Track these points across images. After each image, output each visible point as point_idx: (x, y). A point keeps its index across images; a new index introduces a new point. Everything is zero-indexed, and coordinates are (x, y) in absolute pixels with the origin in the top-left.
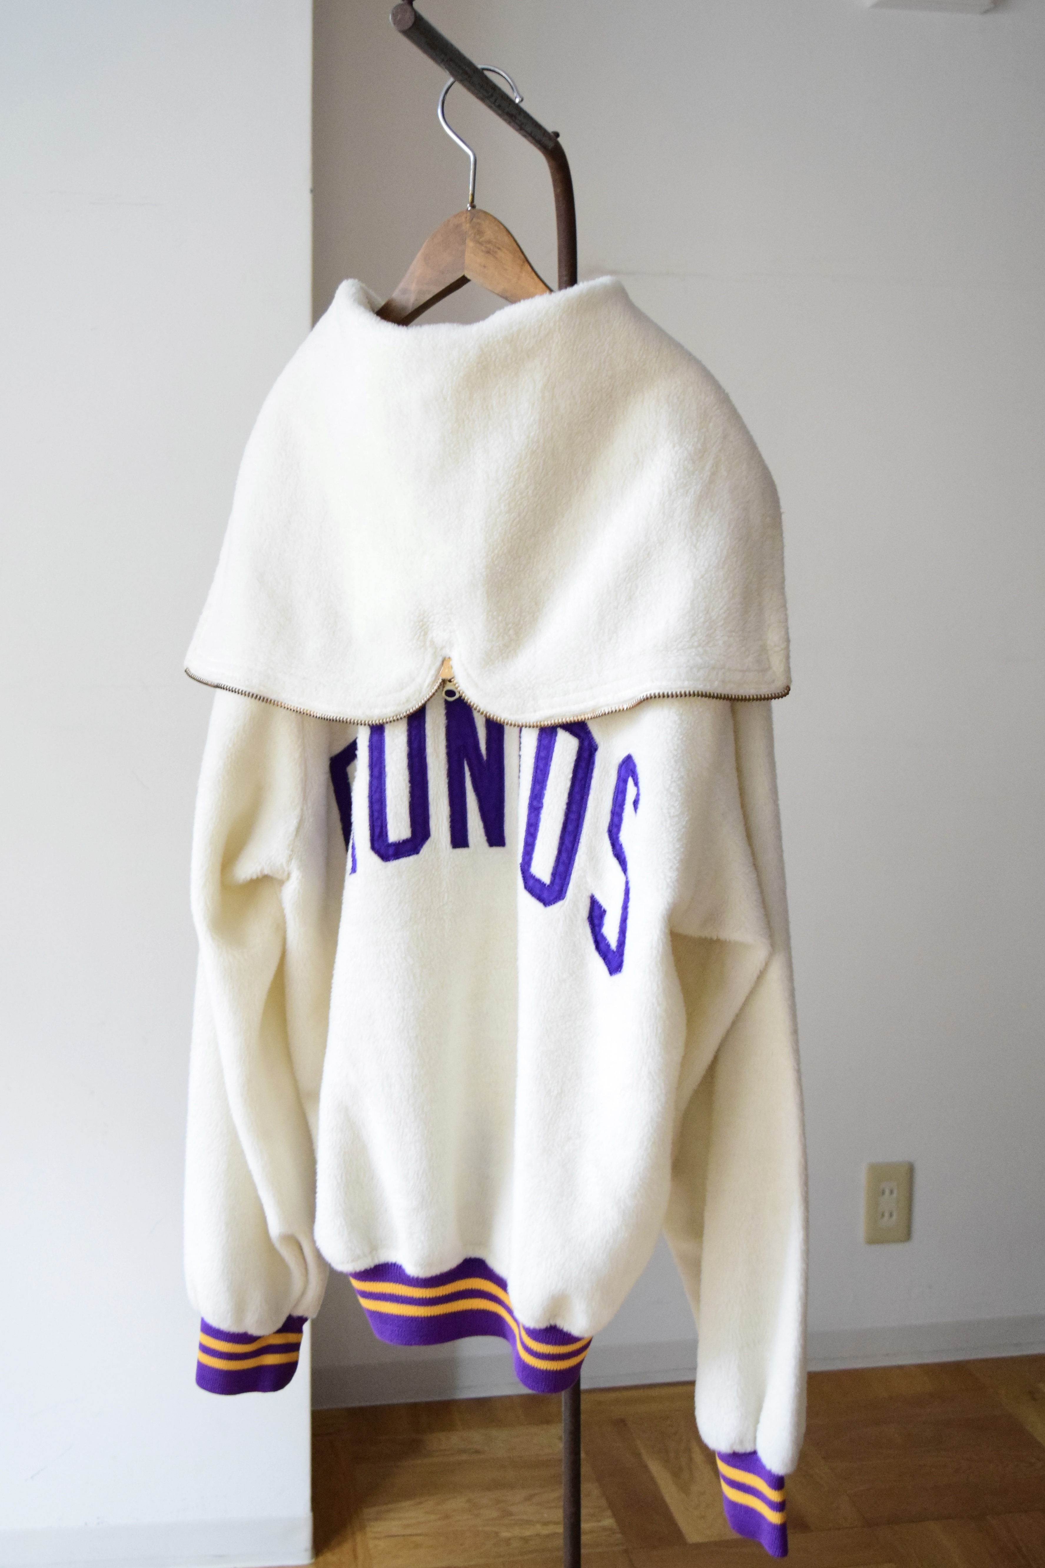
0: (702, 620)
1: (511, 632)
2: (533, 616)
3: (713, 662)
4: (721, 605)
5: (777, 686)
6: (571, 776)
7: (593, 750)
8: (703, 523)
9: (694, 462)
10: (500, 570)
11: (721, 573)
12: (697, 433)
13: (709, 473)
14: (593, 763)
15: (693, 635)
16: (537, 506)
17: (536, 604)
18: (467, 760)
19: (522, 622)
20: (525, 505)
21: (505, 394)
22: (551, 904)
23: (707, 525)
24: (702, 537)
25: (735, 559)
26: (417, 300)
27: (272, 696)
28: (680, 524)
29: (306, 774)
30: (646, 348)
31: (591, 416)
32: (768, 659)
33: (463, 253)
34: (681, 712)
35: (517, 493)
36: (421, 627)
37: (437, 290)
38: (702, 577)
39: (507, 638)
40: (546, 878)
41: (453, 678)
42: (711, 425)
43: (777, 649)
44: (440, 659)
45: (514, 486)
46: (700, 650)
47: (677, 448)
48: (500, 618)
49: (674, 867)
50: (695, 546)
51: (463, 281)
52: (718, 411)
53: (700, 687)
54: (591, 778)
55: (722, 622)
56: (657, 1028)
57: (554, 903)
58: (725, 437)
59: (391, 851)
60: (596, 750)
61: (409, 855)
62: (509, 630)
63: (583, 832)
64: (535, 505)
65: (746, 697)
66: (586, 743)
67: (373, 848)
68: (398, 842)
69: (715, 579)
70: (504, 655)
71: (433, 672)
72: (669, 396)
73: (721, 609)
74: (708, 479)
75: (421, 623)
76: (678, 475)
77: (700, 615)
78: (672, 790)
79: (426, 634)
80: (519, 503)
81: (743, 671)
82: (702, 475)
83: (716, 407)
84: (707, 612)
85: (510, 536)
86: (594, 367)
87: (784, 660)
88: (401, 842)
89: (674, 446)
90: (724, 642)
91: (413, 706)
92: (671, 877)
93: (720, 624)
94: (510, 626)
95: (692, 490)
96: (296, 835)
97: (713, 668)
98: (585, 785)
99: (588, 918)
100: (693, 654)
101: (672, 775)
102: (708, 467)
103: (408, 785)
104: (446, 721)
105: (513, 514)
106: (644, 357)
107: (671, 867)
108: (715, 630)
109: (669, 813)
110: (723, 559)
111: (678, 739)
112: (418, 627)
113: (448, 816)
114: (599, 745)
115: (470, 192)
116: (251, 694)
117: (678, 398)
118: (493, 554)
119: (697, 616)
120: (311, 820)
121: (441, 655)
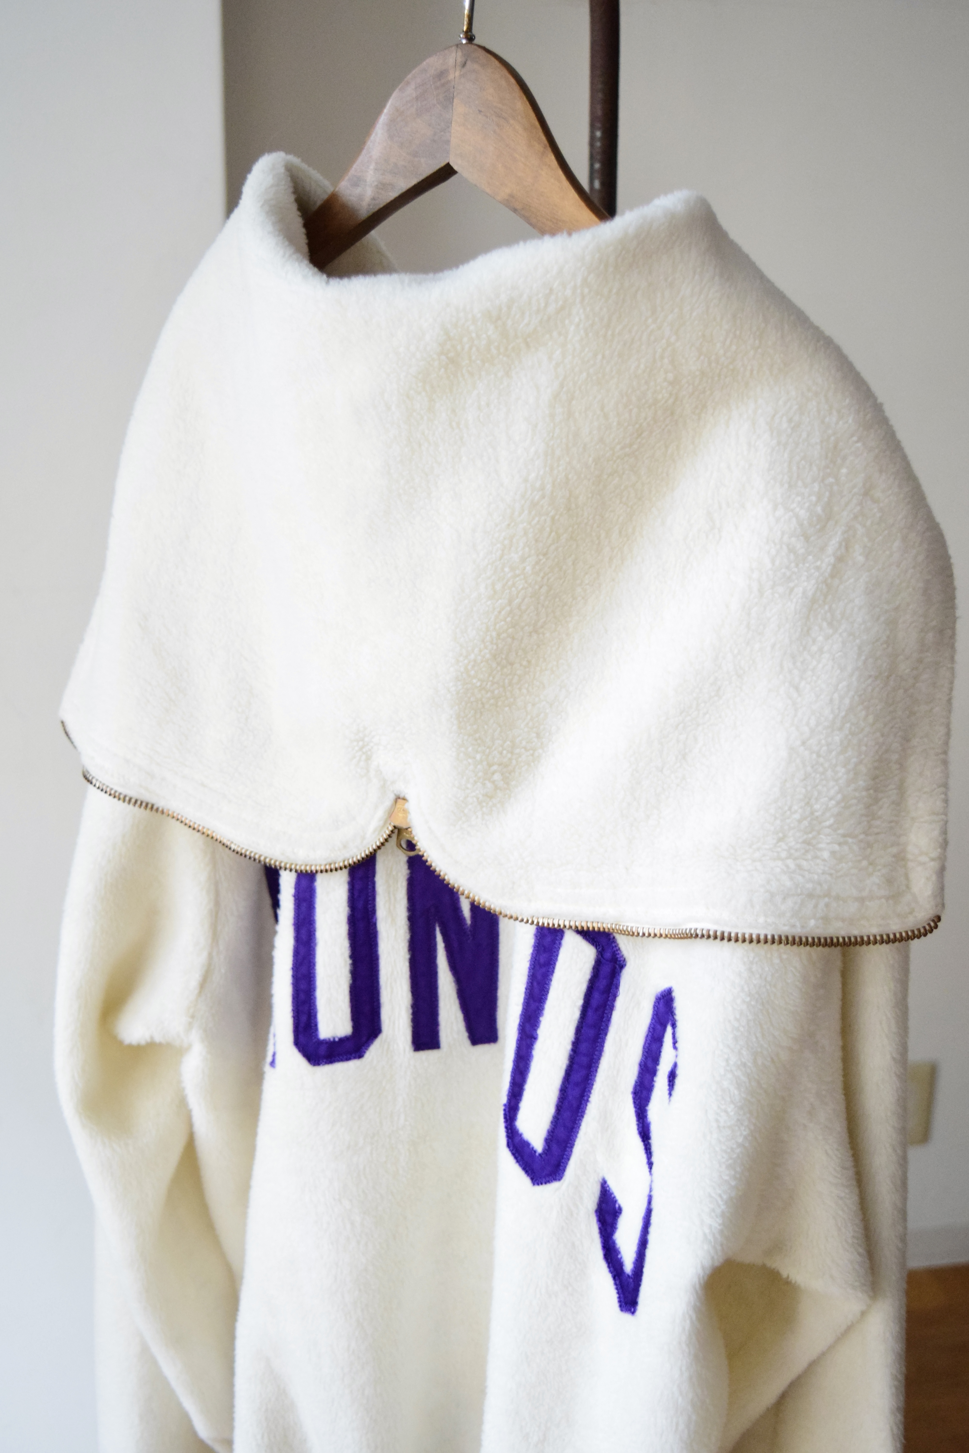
0: (797, 816)
1: (497, 777)
2: (532, 755)
3: (810, 886)
4: (832, 792)
5: (921, 916)
6: (580, 1002)
7: (617, 966)
8: (814, 648)
9: (807, 538)
10: (479, 684)
11: (837, 739)
12: (816, 487)
13: (832, 560)
14: (617, 987)
15: (780, 840)
16: (541, 587)
17: (538, 735)
18: (439, 926)
19: (514, 762)
20: (521, 587)
21: (488, 405)
22: (542, 1184)
23: (821, 650)
24: (809, 673)
25: (864, 713)
26: (374, 199)
27: (160, 804)
28: (773, 646)
29: (217, 903)
30: (738, 333)
31: (635, 446)
32: (907, 877)
33: (449, 123)
34: (751, 959)
35: (507, 569)
36: (361, 749)
37: (405, 184)
38: (804, 743)
39: (489, 785)
40: (537, 1142)
41: (409, 828)
42: (844, 471)
43: (924, 859)
44: (392, 797)
45: (501, 558)
46: (791, 863)
47: (780, 512)
48: (478, 757)
49: (718, 1211)
50: (797, 689)
51: (446, 172)
52: (859, 445)
53: (784, 929)
54: (612, 1008)
55: (832, 821)
56: (677, 1424)
57: (546, 1183)
58: (867, 493)
59: (322, 1051)
60: (622, 966)
61: (348, 1059)
62: (493, 774)
63: (595, 1087)
64: (537, 587)
65: (862, 938)
66: (608, 955)
67: (297, 1043)
68: (332, 1040)
69: (825, 748)
70: (484, 809)
71: (381, 813)
72: (774, 416)
73: (831, 799)
74: (830, 567)
75: (361, 743)
76: (777, 563)
77: (795, 807)
78: (726, 1084)
79: (368, 758)
80: (510, 583)
81: (862, 900)
82: (819, 563)
83: (855, 439)
84: (808, 804)
85: (494, 634)
86: (642, 366)
87: (934, 878)
88: (337, 1040)
89: (775, 508)
90: (833, 853)
91: (357, 853)
92: (710, 1226)
93: (828, 823)
94: (495, 767)
95: (799, 590)
96: (200, 992)
97: (811, 896)
98: (602, 1017)
99: (596, 1211)
100: (778, 870)
101: (727, 1060)
102: (830, 550)
103: (349, 961)
104: (408, 872)
105: (500, 601)
106: (734, 348)
107: (713, 1210)
108: (819, 833)
109: (717, 1121)
110: (843, 714)
111: (744, 1001)
112: (357, 748)
113: (409, 1007)
114: (627, 959)
115: (466, 12)
116: (127, 799)
117: (790, 421)
118: (466, 661)
119: (790, 809)
120: (223, 971)
121: (393, 791)
